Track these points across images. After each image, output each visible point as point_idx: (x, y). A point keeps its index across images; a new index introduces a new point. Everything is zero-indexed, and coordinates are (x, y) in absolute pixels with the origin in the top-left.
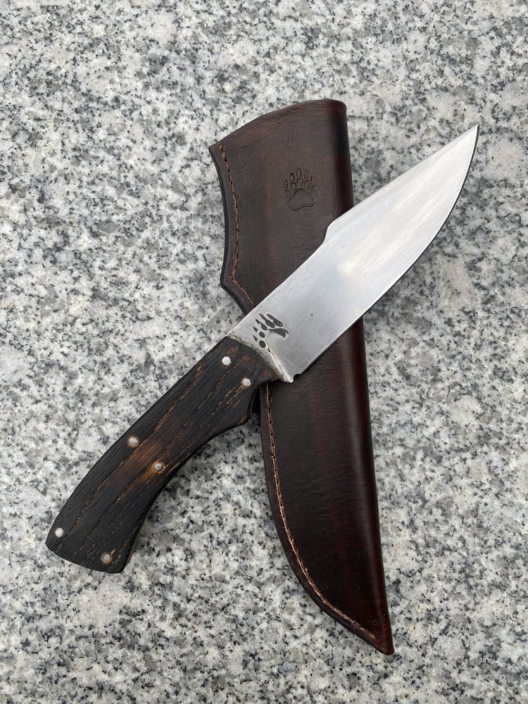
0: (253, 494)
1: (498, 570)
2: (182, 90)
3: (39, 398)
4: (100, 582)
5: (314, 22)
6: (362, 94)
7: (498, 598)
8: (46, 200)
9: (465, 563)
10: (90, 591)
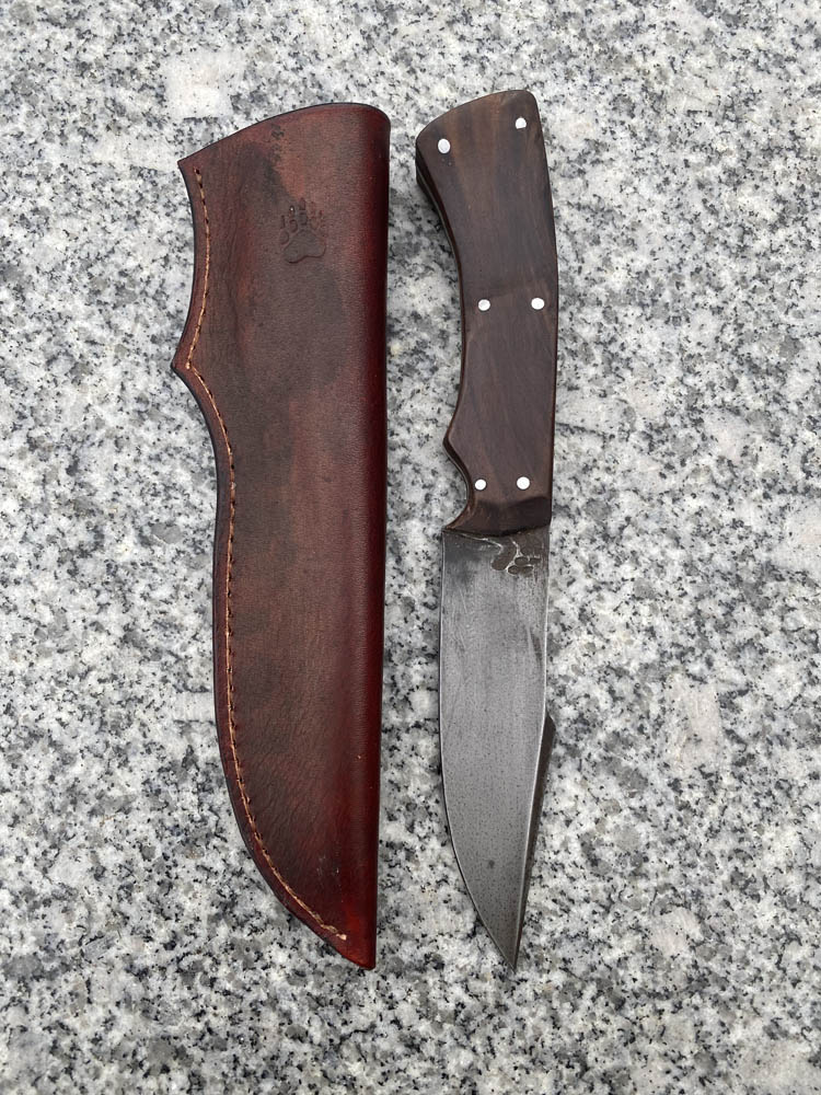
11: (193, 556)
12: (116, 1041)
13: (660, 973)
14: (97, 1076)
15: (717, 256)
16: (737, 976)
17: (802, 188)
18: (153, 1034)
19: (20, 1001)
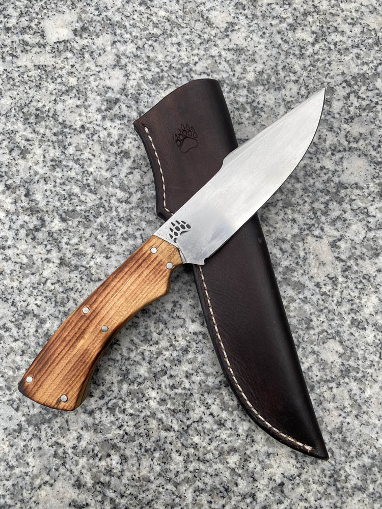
0: (172, 413)
1: (359, 476)
2: (128, 121)
3: (17, 338)
4: (55, 481)
5: (221, 76)
6: (254, 124)
7: (360, 499)
8: (30, 195)
9: (334, 470)
10: (48, 488)
11: (86, 222)
12: (84, 446)
13: (328, 371)
14: (77, 465)
15: (292, 60)
16: (363, 366)
17: (322, 27)
18: (100, 440)
19: (37, 435)
